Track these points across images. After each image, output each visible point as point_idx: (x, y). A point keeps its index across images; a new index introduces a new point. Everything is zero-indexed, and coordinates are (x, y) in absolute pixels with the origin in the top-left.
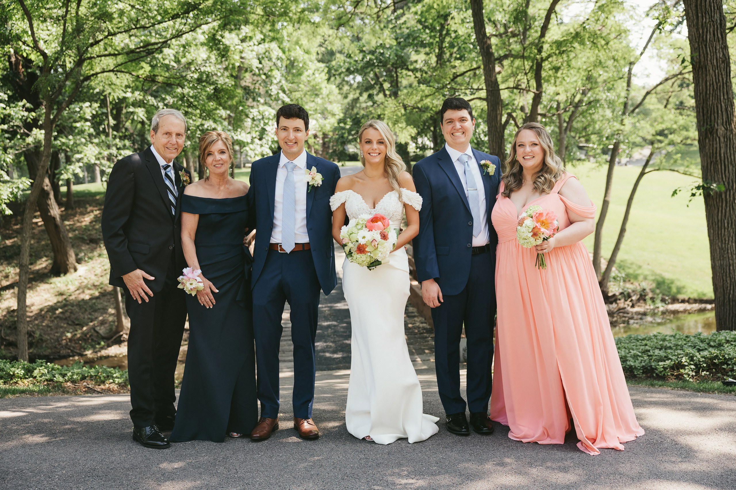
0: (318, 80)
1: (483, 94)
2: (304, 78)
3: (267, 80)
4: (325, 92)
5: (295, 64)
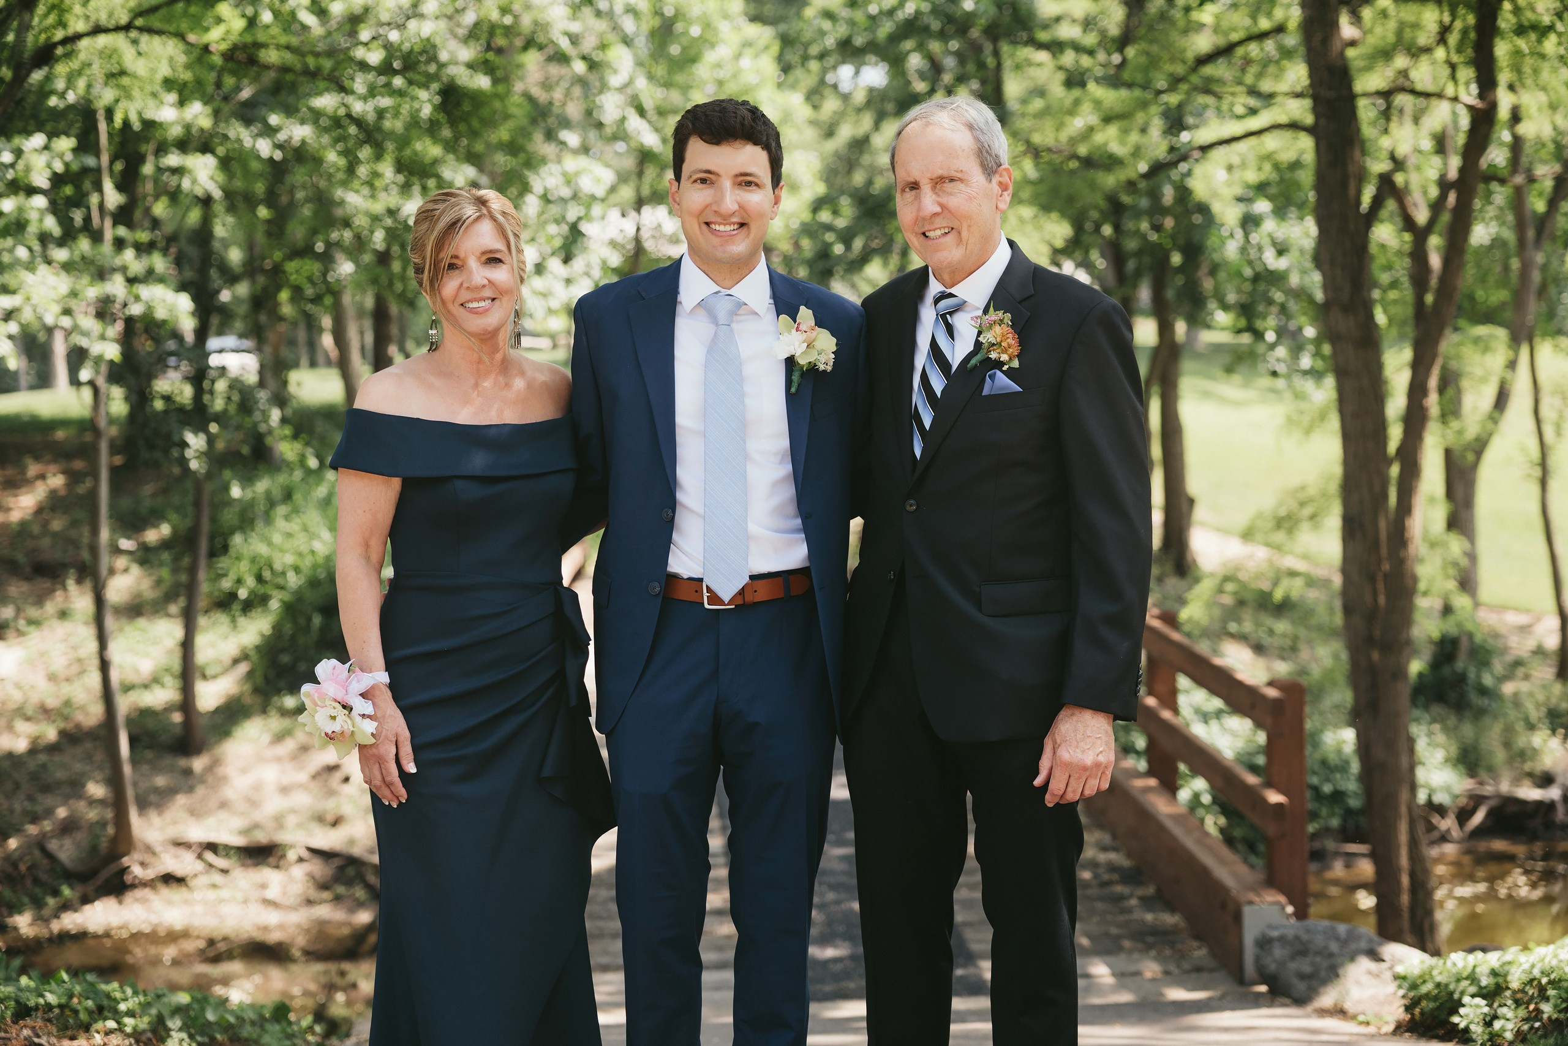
1: (1299, 110)
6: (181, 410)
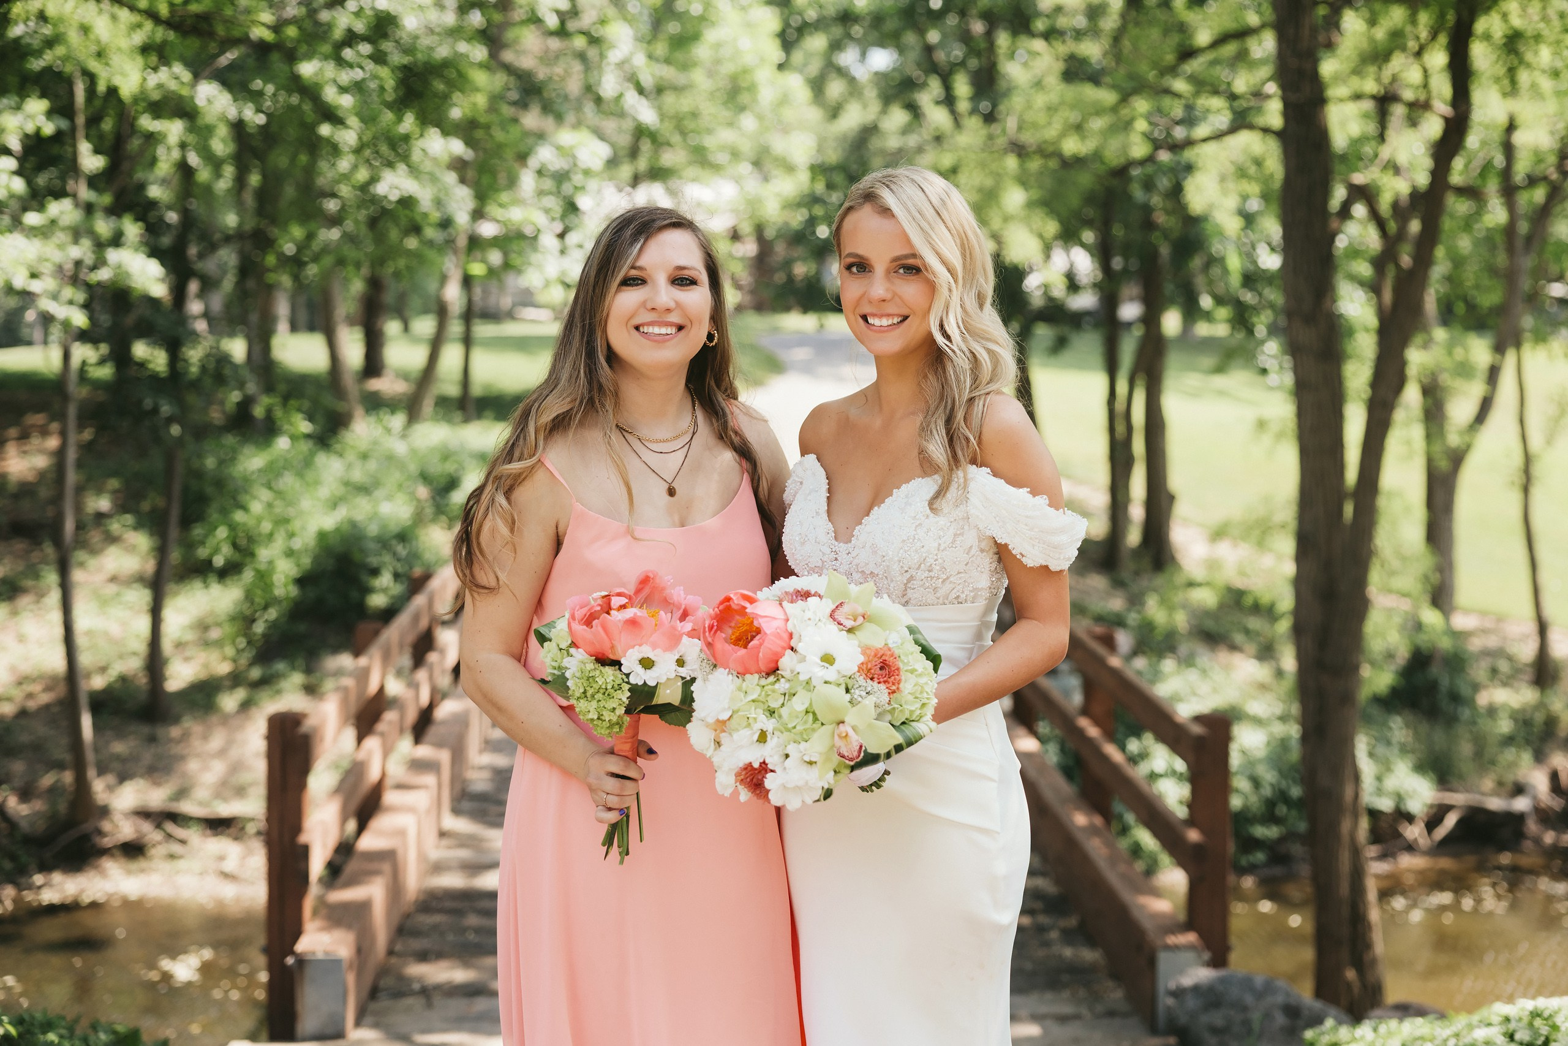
0: (748, 59)
1: (1272, 114)
2: (702, 51)
3: (591, 53)
4: (766, 95)
5: (680, 5)
6: (154, 377)
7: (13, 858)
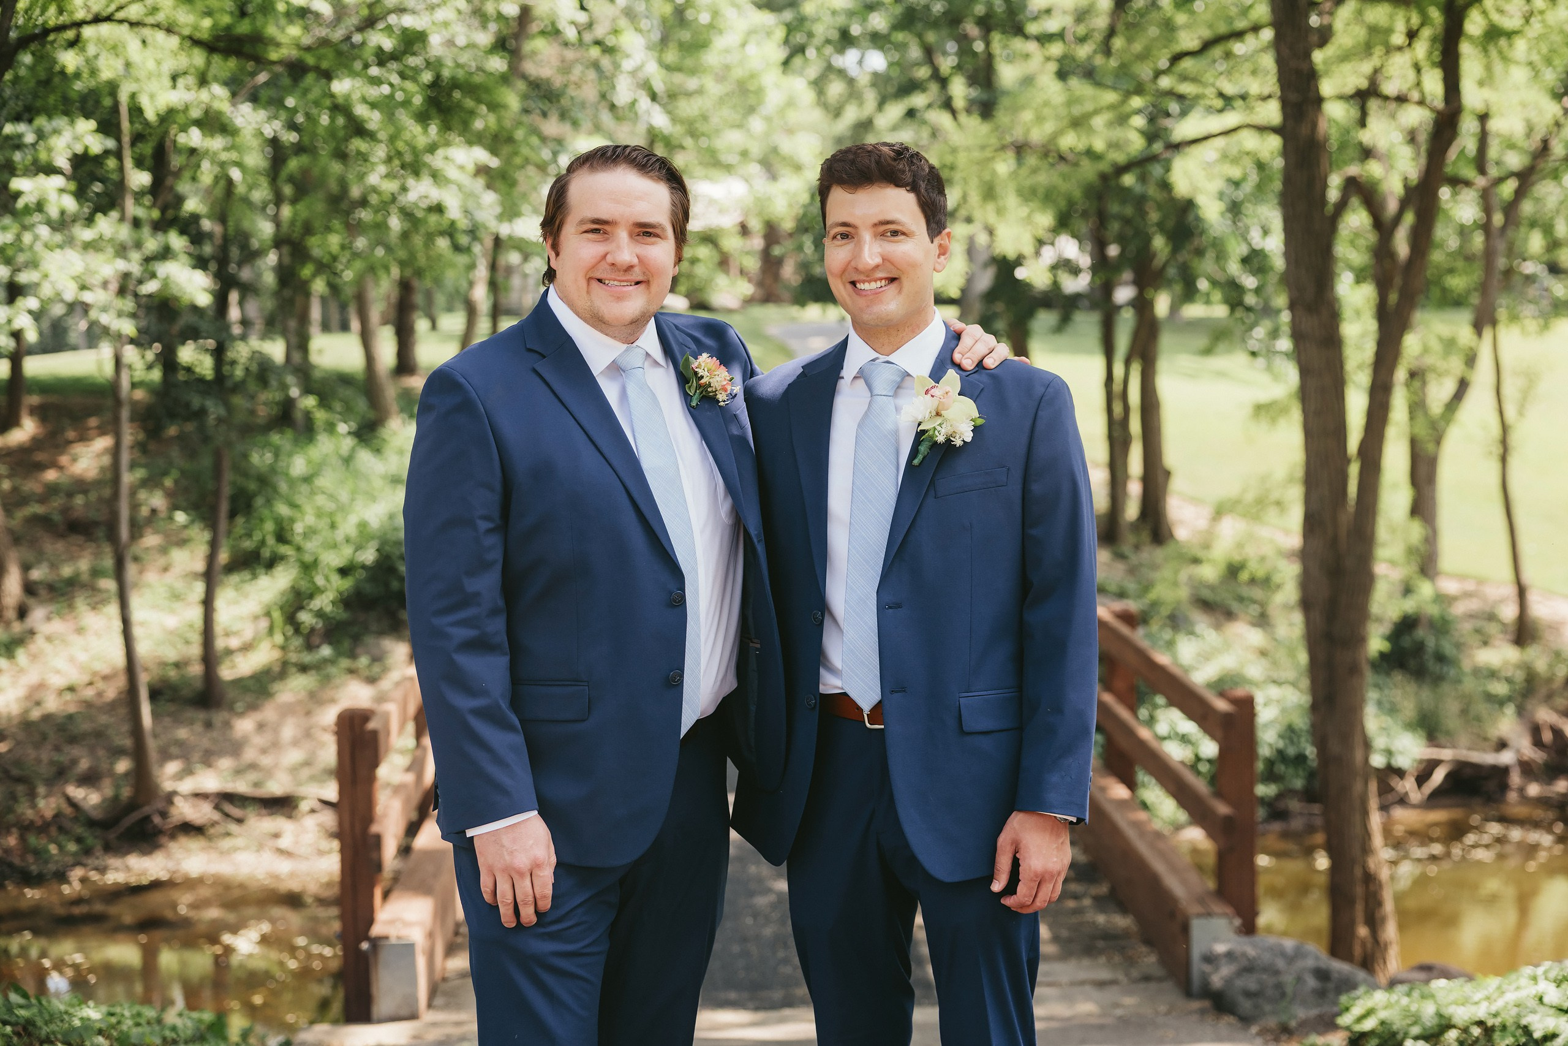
0: (757, 63)
1: (1272, 112)
2: (711, 58)
3: (606, 62)
4: (773, 99)
5: (690, 14)
6: (201, 380)
7: (79, 840)
